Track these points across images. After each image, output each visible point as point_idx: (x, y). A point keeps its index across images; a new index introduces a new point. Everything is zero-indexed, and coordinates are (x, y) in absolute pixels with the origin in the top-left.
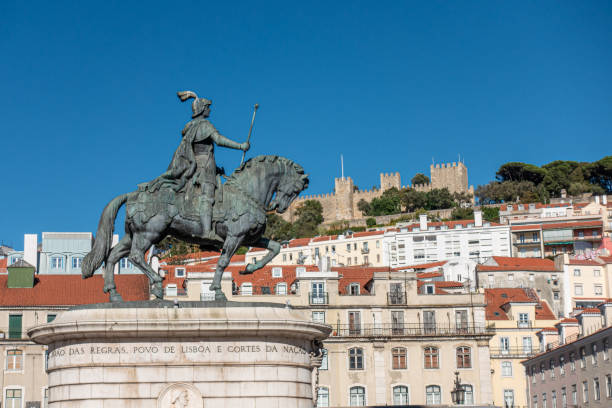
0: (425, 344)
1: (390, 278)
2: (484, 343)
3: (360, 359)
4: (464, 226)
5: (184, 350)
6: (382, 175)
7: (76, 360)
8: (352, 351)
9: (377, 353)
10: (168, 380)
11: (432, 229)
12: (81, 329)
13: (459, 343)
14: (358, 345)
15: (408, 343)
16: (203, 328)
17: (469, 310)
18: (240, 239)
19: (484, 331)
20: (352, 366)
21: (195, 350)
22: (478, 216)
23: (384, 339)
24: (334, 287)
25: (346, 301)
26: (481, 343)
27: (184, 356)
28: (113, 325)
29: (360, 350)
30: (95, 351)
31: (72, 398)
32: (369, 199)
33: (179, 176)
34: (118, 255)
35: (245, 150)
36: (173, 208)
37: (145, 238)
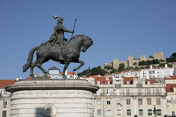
0: (147, 98)
2: (164, 98)
3: (129, 102)
4: (162, 68)
5: (52, 93)
6: (141, 55)
7: (18, 96)
8: (127, 100)
9: (134, 100)
10: (46, 103)
11: (154, 69)
12: (19, 87)
13: (157, 98)
14: (129, 98)
15: (143, 98)
16: (57, 86)
17: (160, 89)
18: (71, 60)
19: (164, 95)
20: (127, 103)
21: (55, 93)
22: (166, 65)
23: (136, 96)
24: (122, 82)
25: (125, 86)
26: (163, 98)
27: (52, 95)
28: (29, 85)
29: (129, 100)
30: (24, 94)
31: (16, 108)
32: (137, 61)
33: (52, 41)
34: (34, 65)
35: (73, 32)
36: (50, 50)
37: (42, 60)
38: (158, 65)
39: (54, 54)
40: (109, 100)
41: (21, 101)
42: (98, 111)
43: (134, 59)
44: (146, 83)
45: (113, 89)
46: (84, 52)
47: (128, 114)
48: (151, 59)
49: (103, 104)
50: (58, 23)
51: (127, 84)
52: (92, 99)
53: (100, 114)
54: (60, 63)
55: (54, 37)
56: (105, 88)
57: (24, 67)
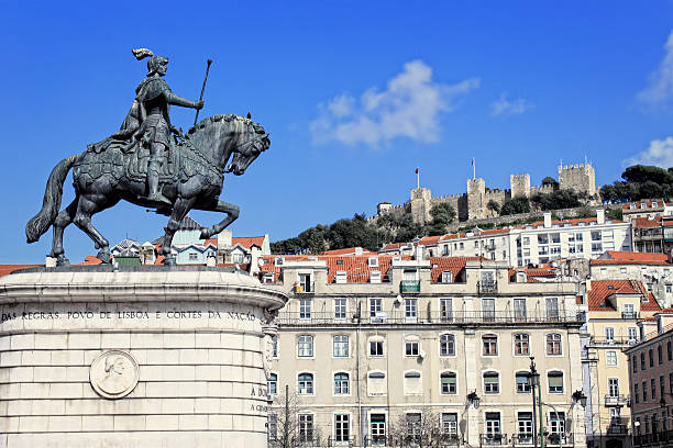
0: (515, 331)
1: (482, 267)
2: (575, 330)
3: (451, 345)
4: (587, 224)
5: (121, 315)
6: (512, 176)
7: (7, 325)
8: (443, 337)
9: (468, 340)
10: (103, 347)
11: (556, 227)
13: (549, 331)
14: (449, 332)
15: (498, 330)
16: (138, 292)
17: (560, 299)
18: (190, 201)
19: (575, 320)
20: (444, 351)
21: (133, 316)
22: (601, 214)
23: (476, 326)
24: (427, 275)
25: (438, 288)
26: (571, 331)
27: (121, 322)
28: (42, 288)
29: (451, 337)
30: (27, 317)
32: (499, 199)
33: (129, 136)
35: (199, 107)
36: (121, 168)
37: (90, 200)
38: (573, 212)
39: (132, 183)
40: (376, 338)
42: (338, 377)
43: (487, 189)
44: (512, 279)
45: (395, 299)
46: (239, 174)
47: (445, 389)
48: (548, 190)
49: (354, 355)
50: (148, 76)
51: (443, 281)
52: (262, 337)
53: (347, 391)
54: (158, 212)
55: (135, 124)
56: (366, 296)
57: (30, 225)
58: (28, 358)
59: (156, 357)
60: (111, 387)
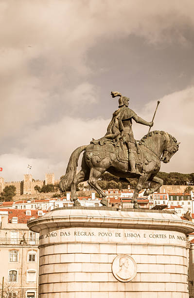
10: (117, 253)
21: (132, 235)
27: (126, 239)
28: (90, 218)
30: (77, 234)
31: (62, 262)
33: (115, 138)
34: (79, 180)
35: (151, 126)
36: (114, 155)
37: (99, 171)
39: (120, 163)
41: (72, 248)
42: (11, 273)
50: (119, 107)
53: (15, 280)
55: (118, 132)
58: (79, 258)
59: (145, 259)
60: (123, 275)
